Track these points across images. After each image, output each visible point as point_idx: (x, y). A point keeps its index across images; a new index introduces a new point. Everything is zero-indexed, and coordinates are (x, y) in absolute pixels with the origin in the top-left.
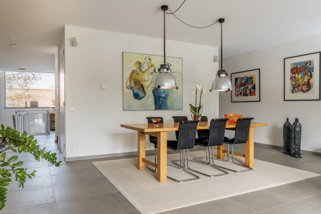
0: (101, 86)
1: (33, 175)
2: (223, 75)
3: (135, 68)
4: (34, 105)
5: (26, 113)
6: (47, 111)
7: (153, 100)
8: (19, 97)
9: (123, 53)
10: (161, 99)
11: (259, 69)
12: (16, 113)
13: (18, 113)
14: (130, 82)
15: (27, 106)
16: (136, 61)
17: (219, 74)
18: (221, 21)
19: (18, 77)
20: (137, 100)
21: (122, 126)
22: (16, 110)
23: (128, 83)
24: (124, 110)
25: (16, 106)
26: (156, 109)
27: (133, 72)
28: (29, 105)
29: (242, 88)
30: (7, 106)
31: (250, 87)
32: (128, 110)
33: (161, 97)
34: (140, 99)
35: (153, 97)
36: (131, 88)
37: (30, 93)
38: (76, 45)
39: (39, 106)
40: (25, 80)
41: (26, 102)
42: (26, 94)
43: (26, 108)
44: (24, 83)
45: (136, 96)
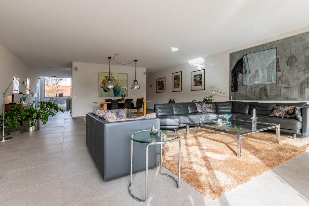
0: (89, 87)
1: (56, 115)
2: (136, 82)
3: (104, 79)
4: (61, 95)
5: (56, 99)
6: (68, 98)
7: (113, 92)
8: (53, 91)
9: (99, 72)
10: (117, 92)
11: (165, 78)
12: (51, 99)
13: (52, 99)
14: (102, 85)
15: (57, 96)
16: (105, 75)
17: (134, 82)
18: (136, 61)
19: (52, 79)
20: (105, 93)
21: (94, 103)
22: (51, 98)
23: (101, 85)
24: (99, 97)
25: (50, 96)
26: (114, 96)
27: (104, 80)
28: (58, 96)
29: (160, 86)
30: (45, 96)
31: (162, 85)
32: (101, 97)
33: (117, 91)
34: (107, 92)
35: (113, 91)
36: (103, 87)
37: (59, 88)
38: (77, 70)
39: (64, 96)
40: (56, 81)
41: (56, 94)
42: (57, 89)
43: (56, 97)
44: (55, 83)
45: (105, 91)
